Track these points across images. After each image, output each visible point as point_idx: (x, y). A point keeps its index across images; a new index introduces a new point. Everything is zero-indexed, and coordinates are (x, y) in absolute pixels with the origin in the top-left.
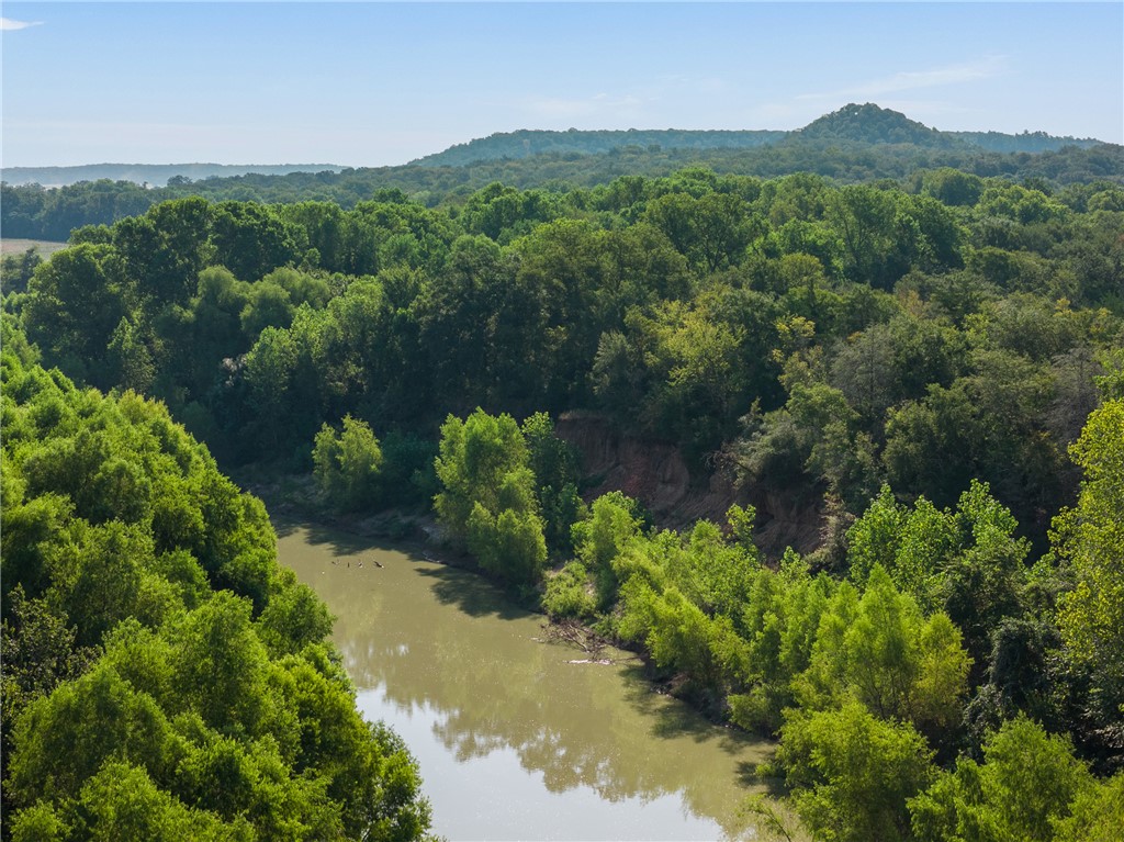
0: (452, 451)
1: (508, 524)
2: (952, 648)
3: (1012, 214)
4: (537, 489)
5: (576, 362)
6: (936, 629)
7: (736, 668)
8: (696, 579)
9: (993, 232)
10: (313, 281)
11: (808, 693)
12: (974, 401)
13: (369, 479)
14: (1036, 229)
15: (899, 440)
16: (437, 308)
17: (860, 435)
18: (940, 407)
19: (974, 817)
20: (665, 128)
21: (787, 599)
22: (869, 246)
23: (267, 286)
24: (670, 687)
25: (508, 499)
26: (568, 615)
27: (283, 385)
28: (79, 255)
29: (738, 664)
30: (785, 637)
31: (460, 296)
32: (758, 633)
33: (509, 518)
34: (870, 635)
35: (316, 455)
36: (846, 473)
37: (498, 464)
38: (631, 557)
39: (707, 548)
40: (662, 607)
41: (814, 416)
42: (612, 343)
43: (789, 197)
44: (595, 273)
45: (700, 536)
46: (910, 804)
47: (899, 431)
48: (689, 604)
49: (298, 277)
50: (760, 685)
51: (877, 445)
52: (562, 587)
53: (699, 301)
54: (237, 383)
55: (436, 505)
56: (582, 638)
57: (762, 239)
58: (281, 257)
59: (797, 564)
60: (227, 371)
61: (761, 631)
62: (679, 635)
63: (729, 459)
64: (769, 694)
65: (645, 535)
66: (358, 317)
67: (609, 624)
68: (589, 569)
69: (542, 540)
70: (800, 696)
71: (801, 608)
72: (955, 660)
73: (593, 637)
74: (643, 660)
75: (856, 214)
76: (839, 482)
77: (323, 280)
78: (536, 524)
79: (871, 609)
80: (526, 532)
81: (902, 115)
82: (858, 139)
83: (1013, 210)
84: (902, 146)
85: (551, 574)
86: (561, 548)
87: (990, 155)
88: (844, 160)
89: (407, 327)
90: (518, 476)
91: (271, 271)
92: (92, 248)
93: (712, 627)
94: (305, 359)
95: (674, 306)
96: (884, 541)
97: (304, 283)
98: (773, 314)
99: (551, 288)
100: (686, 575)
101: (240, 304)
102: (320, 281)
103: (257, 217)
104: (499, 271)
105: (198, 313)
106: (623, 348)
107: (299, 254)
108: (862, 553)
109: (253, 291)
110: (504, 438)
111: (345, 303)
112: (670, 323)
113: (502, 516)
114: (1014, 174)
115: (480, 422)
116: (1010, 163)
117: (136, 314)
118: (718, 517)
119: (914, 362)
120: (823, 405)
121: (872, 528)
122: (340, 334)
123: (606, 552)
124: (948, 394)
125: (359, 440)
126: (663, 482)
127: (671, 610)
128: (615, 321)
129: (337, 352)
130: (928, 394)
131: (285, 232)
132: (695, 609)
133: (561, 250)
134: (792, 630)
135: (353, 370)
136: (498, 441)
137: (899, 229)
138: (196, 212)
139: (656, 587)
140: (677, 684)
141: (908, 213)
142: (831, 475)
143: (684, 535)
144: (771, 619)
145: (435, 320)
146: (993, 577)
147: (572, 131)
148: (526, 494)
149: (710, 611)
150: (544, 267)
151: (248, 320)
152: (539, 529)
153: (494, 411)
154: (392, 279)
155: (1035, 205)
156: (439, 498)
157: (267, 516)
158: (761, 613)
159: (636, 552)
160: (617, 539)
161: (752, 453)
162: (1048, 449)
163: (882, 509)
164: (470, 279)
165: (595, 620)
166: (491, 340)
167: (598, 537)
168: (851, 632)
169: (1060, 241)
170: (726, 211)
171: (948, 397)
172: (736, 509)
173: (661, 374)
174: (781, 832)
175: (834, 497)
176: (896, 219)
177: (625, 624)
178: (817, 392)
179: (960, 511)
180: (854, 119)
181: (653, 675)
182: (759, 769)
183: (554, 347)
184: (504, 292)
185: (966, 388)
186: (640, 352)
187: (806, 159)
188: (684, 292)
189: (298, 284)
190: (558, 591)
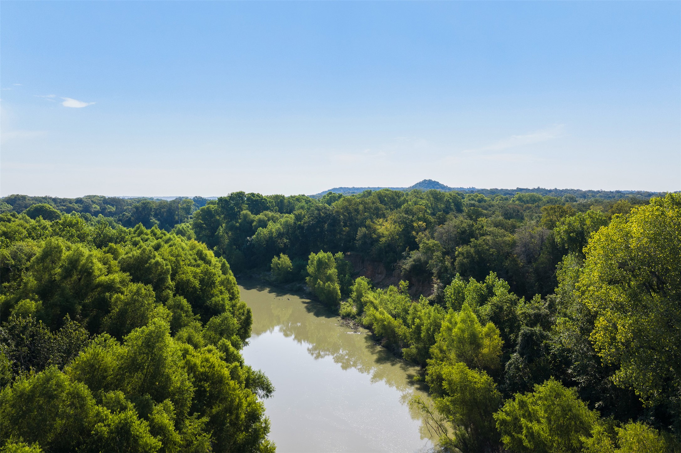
0: (312, 264)
1: (329, 286)
2: (496, 337)
3: (475, 201)
4: (338, 275)
5: (351, 238)
6: (489, 329)
7: (405, 338)
8: (389, 305)
9: (471, 204)
10: (275, 215)
11: (437, 353)
12: (487, 244)
13: (288, 272)
14: (483, 204)
15: (461, 258)
16: (310, 221)
17: (447, 256)
18: (475, 246)
19: (531, 428)
21: (423, 314)
23: (261, 216)
24: (381, 343)
25: (329, 278)
26: (347, 316)
27: (264, 245)
28: (208, 208)
29: (406, 337)
30: (423, 328)
31: (316, 218)
32: (413, 326)
33: (329, 284)
34: (463, 331)
35: (272, 265)
36: (440, 270)
37: (327, 268)
38: (368, 298)
39: (393, 295)
40: (378, 315)
41: (429, 250)
42: (362, 231)
44: (357, 211)
45: (391, 291)
46: (495, 416)
47: (460, 255)
48: (387, 314)
49: (270, 214)
50: (413, 345)
51: (452, 260)
52: (346, 307)
53: (389, 219)
54: (250, 244)
55: (307, 280)
56: (351, 324)
58: (267, 209)
59: (425, 300)
60: (248, 240)
61: (414, 325)
62: (384, 325)
63: (399, 266)
64: (417, 348)
65: (372, 290)
66: (286, 225)
67: (360, 320)
68: (354, 301)
69: (339, 291)
70: (433, 354)
71: (429, 318)
72: (497, 341)
73: (355, 324)
74: (372, 333)
75: (433, 197)
76: (437, 273)
77: (278, 215)
78: (337, 287)
79: (463, 321)
80: (334, 289)
82: (427, 188)
85: (342, 303)
86: (345, 294)
89: (301, 227)
90: (332, 271)
91: (262, 212)
92: (212, 206)
93: (396, 323)
94: (271, 238)
95: (381, 220)
96: (459, 293)
97: (272, 216)
98: (412, 221)
99: (344, 216)
100: (386, 304)
101: (253, 221)
102: (277, 215)
103: (260, 197)
104: (328, 211)
105: (240, 224)
106: (365, 232)
107: (272, 208)
108: (451, 297)
109: (257, 217)
110: (328, 260)
111: (283, 220)
112: (380, 225)
113: (327, 284)
115: (321, 254)
117: (224, 225)
118: (396, 285)
119: (464, 232)
120: (433, 247)
121: (454, 289)
122: (282, 230)
123: (360, 296)
124: (478, 242)
125: (285, 260)
126: (378, 274)
127: (381, 316)
128: (363, 224)
129: (280, 235)
130: (471, 242)
131: (268, 202)
132: (389, 316)
133: (347, 204)
134: (426, 326)
135: (285, 241)
136: (327, 261)
137: (446, 202)
138: (241, 195)
139: (376, 308)
140: (384, 342)
141: (448, 197)
142: (435, 271)
143: (385, 290)
144: (417, 321)
145: (309, 225)
146: (507, 308)
147: (353, 187)
148: (335, 277)
149: (395, 316)
150: (342, 209)
151: (255, 226)
152: (338, 288)
153: (325, 251)
154: (297, 214)
155: (482, 198)
156: (308, 278)
157: (236, 283)
158: (414, 318)
159: (369, 296)
160: (363, 291)
161: (407, 264)
162: (516, 261)
163: (457, 282)
164: (320, 213)
165: (356, 318)
166: (326, 231)
167: (357, 291)
168: (455, 330)
169: (490, 207)
171: (478, 243)
172: (402, 282)
173: (377, 240)
174: (428, 411)
175: (435, 278)
176: (445, 198)
177: (365, 320)
178: (431, 242)
179: (486, 283)
180: (426, 183)
181: (375, 339)
182: (415, 378)
183: (345, 233)
184: (330, 217)
185: (484, 240)
186: (371, 234)
188: (384, 216)
189: (270, 216)
190: (344, 308)
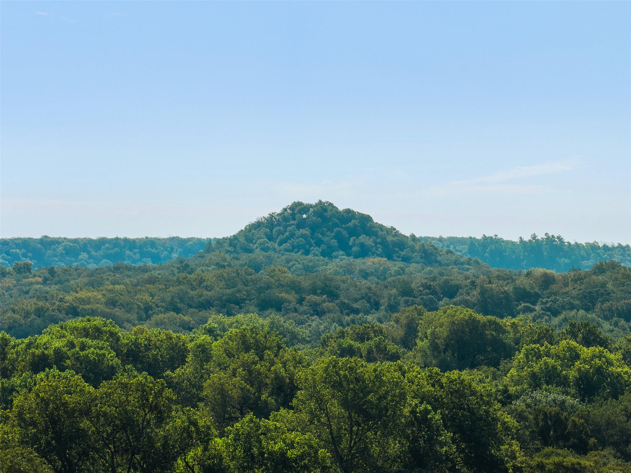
3: (566, 386)
9: (545, 419)
14: (606, 409)
20: (37, 236)
22: (365, 452)
43: (233, 366)
57: (200, 450)
81: (368, 218)
82: (307, 253)
83: (566, 377)
84: (371, 262)
87: (498, 277)
88: (295, 287)
114: (534, 304)
116: (528, 289)
137: (410, 424)
141: (423, 398)
170: (143, 407)
176: (406, 411)
187: (240, 286)
